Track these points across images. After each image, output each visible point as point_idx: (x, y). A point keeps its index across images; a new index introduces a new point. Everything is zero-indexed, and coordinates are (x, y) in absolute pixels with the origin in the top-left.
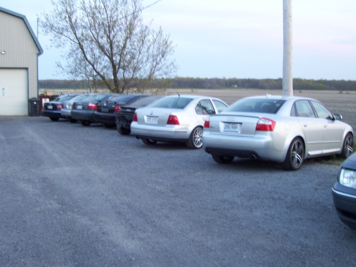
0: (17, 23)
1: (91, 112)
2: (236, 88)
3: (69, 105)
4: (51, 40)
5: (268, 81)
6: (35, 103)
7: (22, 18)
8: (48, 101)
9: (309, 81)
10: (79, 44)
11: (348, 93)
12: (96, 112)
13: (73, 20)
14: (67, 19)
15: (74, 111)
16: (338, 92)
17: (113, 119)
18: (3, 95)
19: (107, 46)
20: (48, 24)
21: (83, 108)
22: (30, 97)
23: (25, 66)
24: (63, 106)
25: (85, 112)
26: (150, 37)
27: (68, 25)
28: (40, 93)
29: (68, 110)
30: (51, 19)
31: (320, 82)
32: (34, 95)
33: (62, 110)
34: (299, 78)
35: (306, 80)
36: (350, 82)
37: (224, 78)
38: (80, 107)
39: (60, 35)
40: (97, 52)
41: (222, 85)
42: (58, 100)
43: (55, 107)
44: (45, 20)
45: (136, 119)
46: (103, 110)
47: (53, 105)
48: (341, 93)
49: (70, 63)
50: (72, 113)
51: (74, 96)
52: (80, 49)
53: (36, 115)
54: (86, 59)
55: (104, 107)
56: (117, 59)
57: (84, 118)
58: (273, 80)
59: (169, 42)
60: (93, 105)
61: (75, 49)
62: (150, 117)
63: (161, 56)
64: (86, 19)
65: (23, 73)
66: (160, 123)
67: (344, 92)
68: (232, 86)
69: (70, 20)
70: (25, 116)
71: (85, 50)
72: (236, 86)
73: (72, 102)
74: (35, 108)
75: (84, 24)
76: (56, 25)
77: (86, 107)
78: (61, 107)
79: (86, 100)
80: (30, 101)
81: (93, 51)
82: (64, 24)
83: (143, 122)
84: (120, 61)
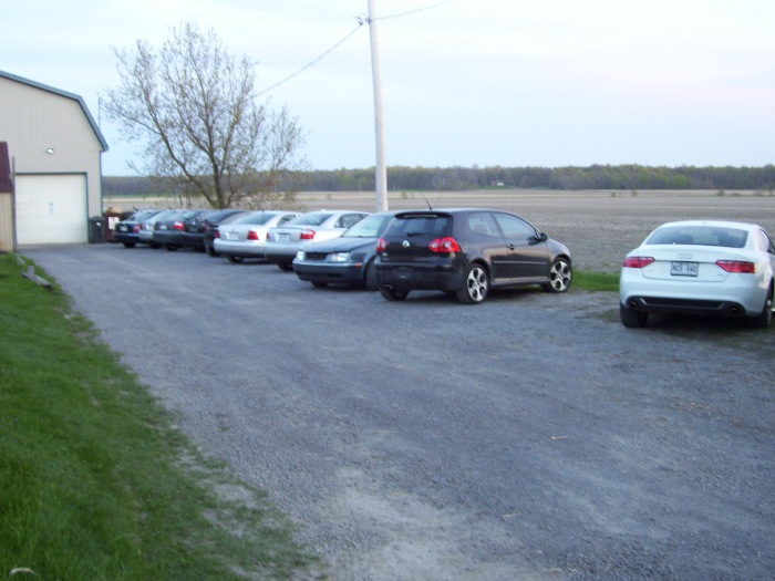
0: (71, 107)
1: (178, 233)
2: (501, 187)
3: (150, 225)
4: (120, 131)
5: (569, 171)
6: (98, 224)
7: (77, 101)
8: (117, 220)
9: (656, 170)
10: (162, 134)
11: (735, 195)
12: (183, 233)
13: (152, 100)
14: (143, 96)
15: (157, 232)
16: (714, 192)
17: (201, 240)
18: (51, 213)
19: (205, 136)
20: (114, 104)
21: (169, 229)
22: (91, 216)
23: (82, 171)
24: (142, 227)
25: (170, 233)
26: (268, 123)
27: (145, 107)
28: (105, 209)
29: (148, 232)
30: (118, 96)
31: (680, 171)
32: (96, 212)
33: (141, 232)
34: (636, 165)
35: (650, 168)
36: (745, 170)
37: (475, 166)
38: (163, 227)
39: (132, 122)
40: (189, 145)
41: (471, 183)
42: (133, 219)
43: (130, 228)
44: (109, 100)
45: (218, 236)
46: (192, 229)
47: (128, 226)
48: (721, 195)
49: (149, 164)
50: (155, 235)
51: (156, 214)
52: (164, 143)
53: (100, 242)
54: (173, 156)
55: (193, 226)
56: (220, 155)
57: (169, 241)
58: (580, 168)
59: (297, 127)
60: (180, 225)
61: (155, 141)
62: (232, 233)
63: (285, 150)
64: (171, 95)
65: (79, 180)
66: (241, 239)
67: (727, 192)
68: (493, 183)
69: (147, 99)
70: (84, 243)
71: (170, 143)
72: (500, 184)
73: (153, 221)
74: (98, 232)
75: (168, 102)
76: (125, 107)
77: (171, 227)
78: (138, 228)
79: (172, 217)
80: (92, 222)
81: (182, 144)
82: (138, 105)
83: (225, 239)
84: (225, 158)
